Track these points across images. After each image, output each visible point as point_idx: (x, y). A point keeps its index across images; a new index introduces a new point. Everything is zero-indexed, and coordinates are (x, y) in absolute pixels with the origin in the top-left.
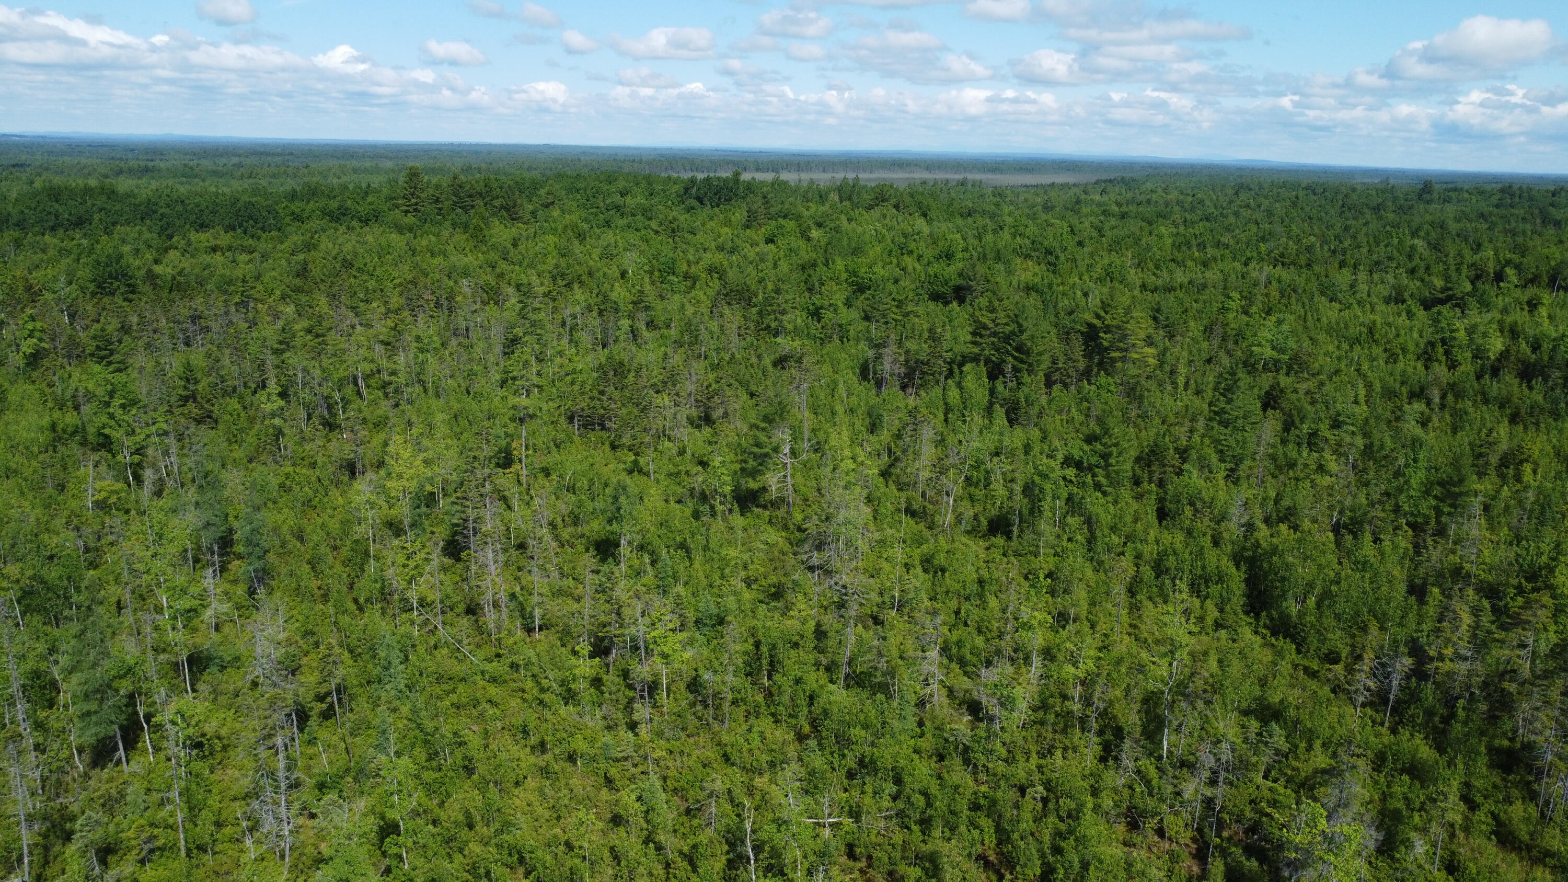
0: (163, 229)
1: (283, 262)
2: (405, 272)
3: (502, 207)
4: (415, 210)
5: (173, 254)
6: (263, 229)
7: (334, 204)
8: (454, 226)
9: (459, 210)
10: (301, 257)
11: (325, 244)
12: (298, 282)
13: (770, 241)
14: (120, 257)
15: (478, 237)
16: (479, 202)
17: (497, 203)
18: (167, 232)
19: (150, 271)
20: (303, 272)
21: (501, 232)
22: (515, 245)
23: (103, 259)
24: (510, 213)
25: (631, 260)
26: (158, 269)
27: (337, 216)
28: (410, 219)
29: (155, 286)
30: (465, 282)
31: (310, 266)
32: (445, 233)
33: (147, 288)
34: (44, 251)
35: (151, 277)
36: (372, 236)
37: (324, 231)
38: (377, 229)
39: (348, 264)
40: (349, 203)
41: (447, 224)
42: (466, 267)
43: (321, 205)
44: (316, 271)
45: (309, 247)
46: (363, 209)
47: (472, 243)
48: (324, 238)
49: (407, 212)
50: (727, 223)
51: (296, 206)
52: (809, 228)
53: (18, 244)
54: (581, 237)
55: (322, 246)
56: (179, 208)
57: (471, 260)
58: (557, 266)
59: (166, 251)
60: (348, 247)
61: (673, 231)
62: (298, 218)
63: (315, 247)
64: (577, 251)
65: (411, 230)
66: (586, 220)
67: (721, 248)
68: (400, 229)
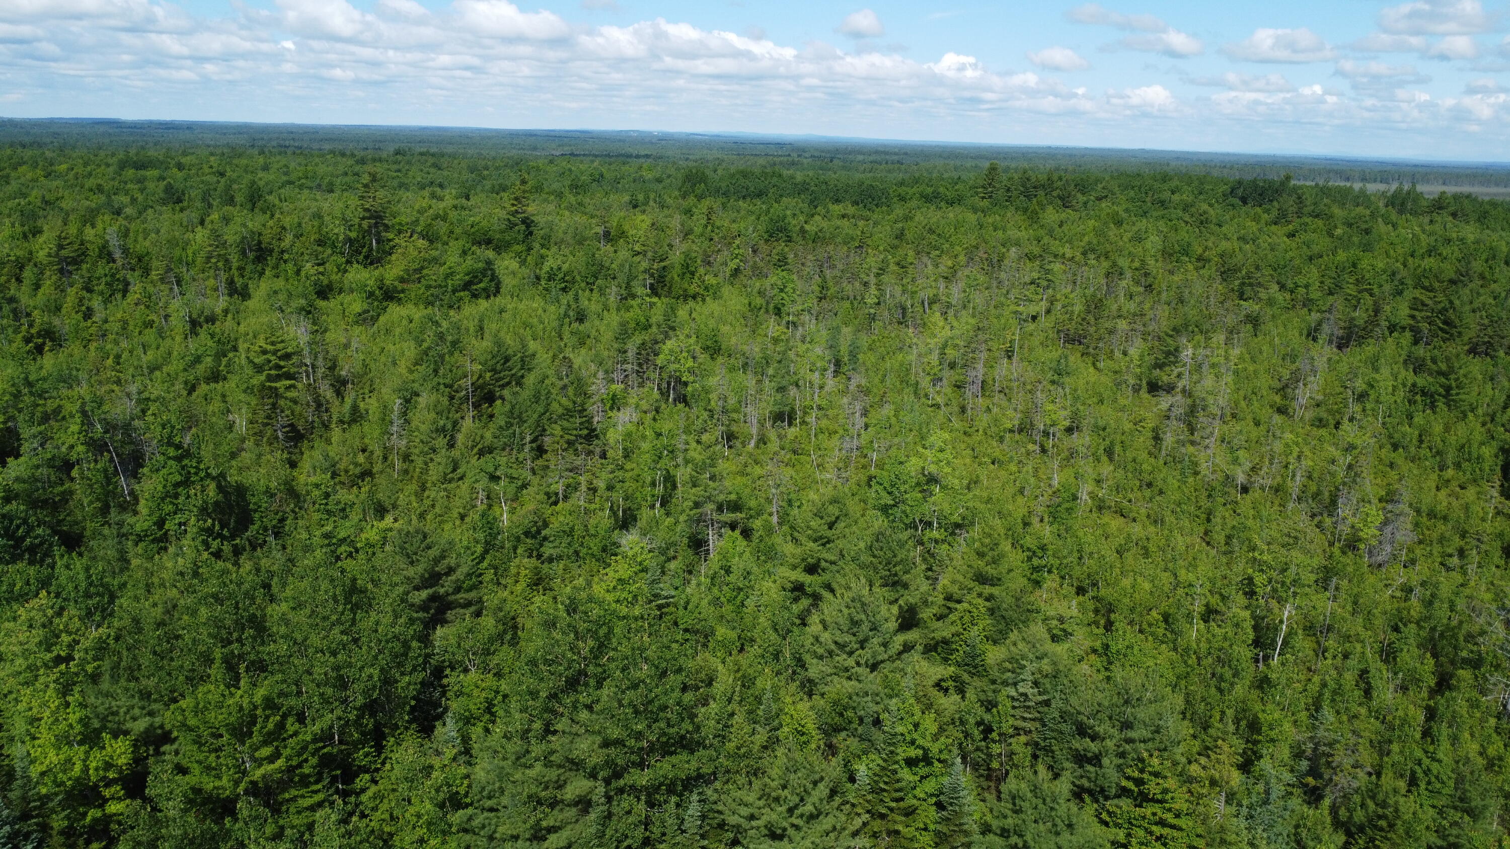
0: (812, 202)
1: (888, 228)
2: (972, 239)
3: (1059, 197)
4: (990, 197)
5: (817, 218)
6: (877, 205)
7: (929, 190)
8: (1017, 209)
9: (1022, 197)
10: (901, 225)
11: (919, 217)
12: (896, 242)
13: (1291, 235)
14: (785, 217)
15: (1033, 218)
16: (1041, 193)
17: (1055, 194)
18: (814, 203)
19: (802, 227)
20: (900, 236)
21: (1051, 215)
22: (1060, 226)
23: (775, 218)
24: (1065, 202)
25: (1154, 242)
26: (807, 227)
27: (928, 199)
28: (986, 203)
29: (804, 238)
30: (1014, 249)
31: (906, 232)
32: (1009, 214)
33: (800, 239)
34: (738, 211)
35: (803, 231)
36: (951, 214)
37: (919, 208)
38: (958, 209)
39: (931, 231)
40: (941, 190)
41: (1013, 209)
42: (1018, 240)
43: (921, 189)
44: (909, 236)
45: (907, 218)
46: (950, 195)
47: (1027, 223)
48: (918, 214)
49: (983, 198)
50: (1256, 219)
51: (902, 190)
52: (1336, 227)
53: (724, 206)
54: (1119, 223)
55: (916, 219)
56: (824, 187)
57: (1023, 234)
58: (1089, 243)
59: (813, 216)
60: (935, 220)
61: (1202, 223)
62: (902, 199)
63: (911, 218)
64: (1111, 233)
65: (983, 211)
66: (1127, 210)
67: (1241, 239)
68: (975, 210)
